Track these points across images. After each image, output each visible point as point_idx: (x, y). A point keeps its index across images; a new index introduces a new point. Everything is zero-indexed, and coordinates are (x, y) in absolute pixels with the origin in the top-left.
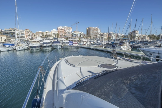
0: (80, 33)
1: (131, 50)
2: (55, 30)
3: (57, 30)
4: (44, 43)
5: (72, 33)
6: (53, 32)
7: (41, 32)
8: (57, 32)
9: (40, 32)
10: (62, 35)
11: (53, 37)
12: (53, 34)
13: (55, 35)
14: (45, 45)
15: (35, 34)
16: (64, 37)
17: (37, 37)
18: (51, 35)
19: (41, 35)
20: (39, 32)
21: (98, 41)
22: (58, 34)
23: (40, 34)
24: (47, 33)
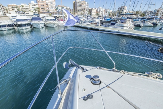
0: (66, 7)
1: (134, 29)
2: (33, 2)
3: (37, 3)
4: (18, 20)
5: (56, 7)
6: (31, 6)
7: (15, 4)
8: (37, 6)
9: (13, 4)
10: (44, 10)
11: (32, 12)
12: (32, 8)
13: (35, 10)
14: (19, 23)
15: (7, 8)
16: (46, 12)
17: (10, 12)
18: (29, 9)
19: (16, 9)
20: (13, 6)
21: (88, 18)
22: (38, 8)
23: (14, 9)
24: (23, 6)
